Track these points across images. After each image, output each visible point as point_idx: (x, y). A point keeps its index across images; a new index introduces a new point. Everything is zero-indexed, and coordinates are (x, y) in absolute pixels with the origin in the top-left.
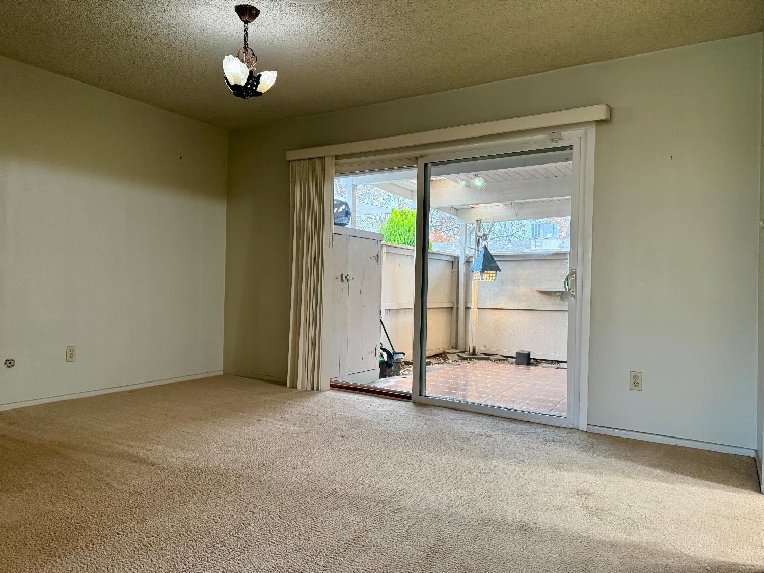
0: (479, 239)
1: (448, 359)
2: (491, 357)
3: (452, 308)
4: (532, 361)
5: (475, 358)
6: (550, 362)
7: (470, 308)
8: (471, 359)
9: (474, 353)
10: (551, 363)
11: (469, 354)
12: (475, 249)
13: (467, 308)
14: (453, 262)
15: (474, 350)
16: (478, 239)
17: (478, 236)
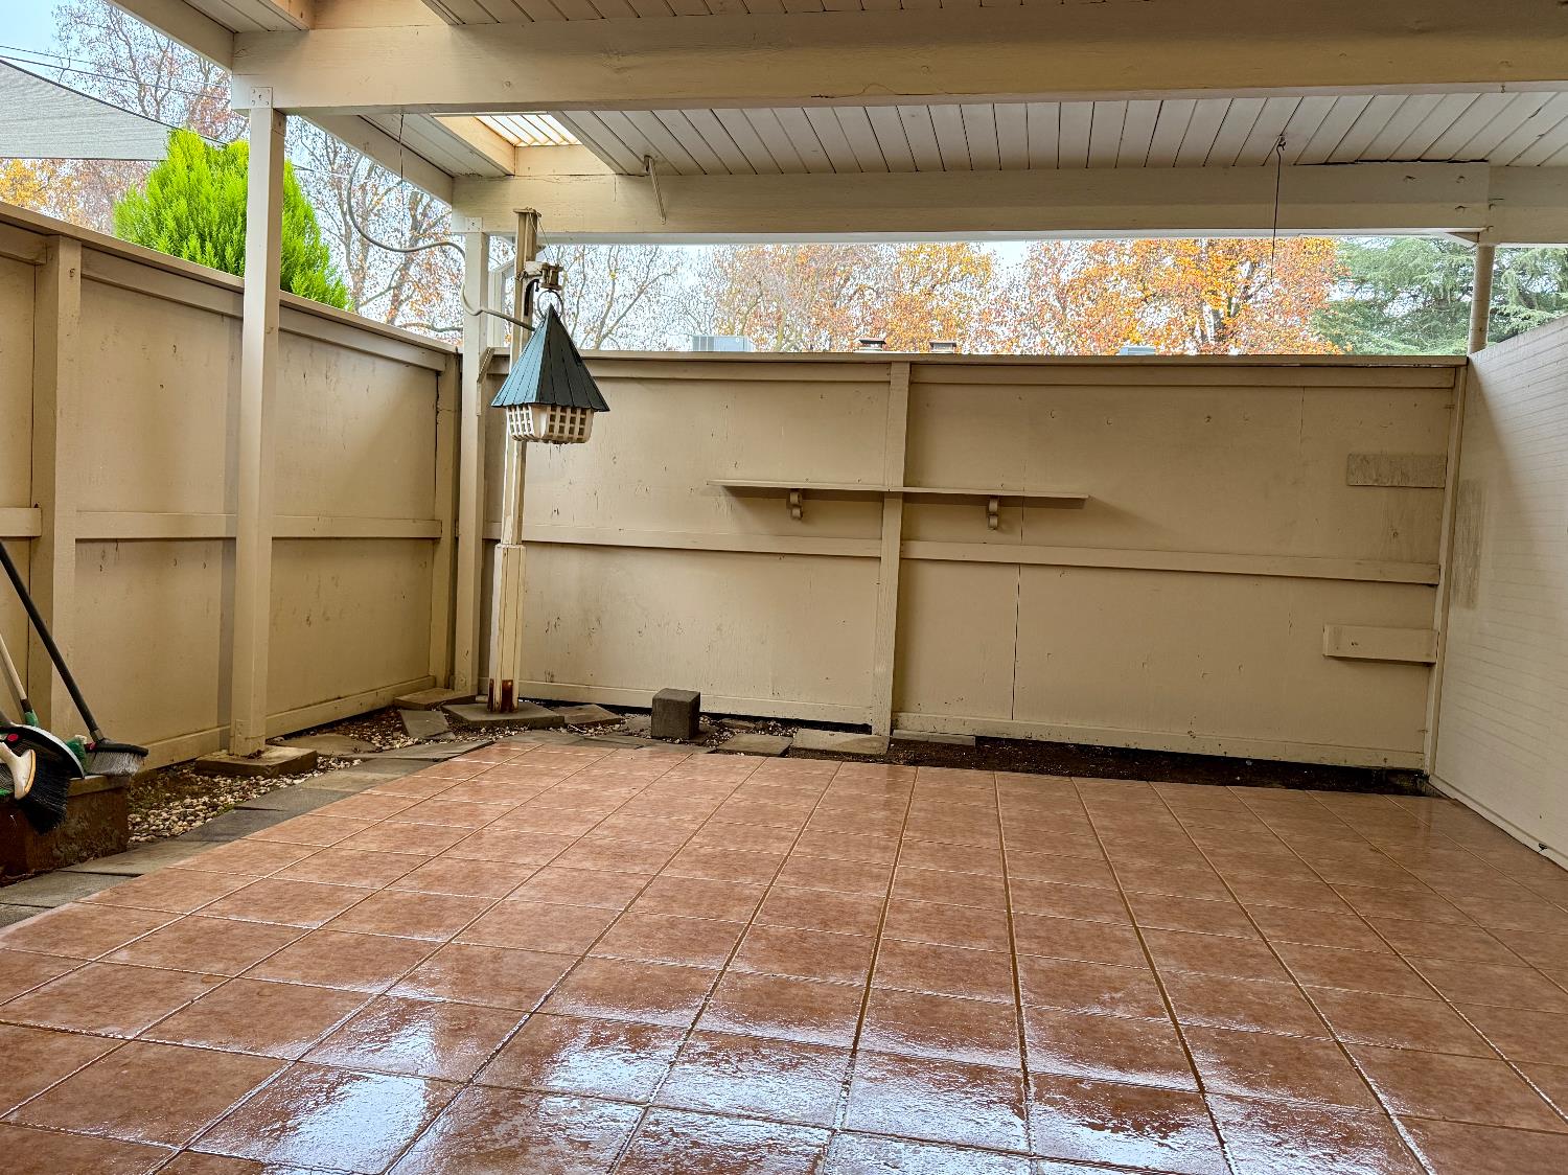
0: (530, 287)
1: (406, 733)
2: (568, 714)
3: (435, 541)
4: (704, 722)
5: (512, 725)
6: (760, 724)
7: (498, 541)
8: (492, 727)
9: (507, 704)
10: (765, 729)
11: (490, 707)
12: (517, 323)
13: (489, 543)
14: (438, 373)
15: (507, 691)
16: (525, 284)
17: (526, 276)
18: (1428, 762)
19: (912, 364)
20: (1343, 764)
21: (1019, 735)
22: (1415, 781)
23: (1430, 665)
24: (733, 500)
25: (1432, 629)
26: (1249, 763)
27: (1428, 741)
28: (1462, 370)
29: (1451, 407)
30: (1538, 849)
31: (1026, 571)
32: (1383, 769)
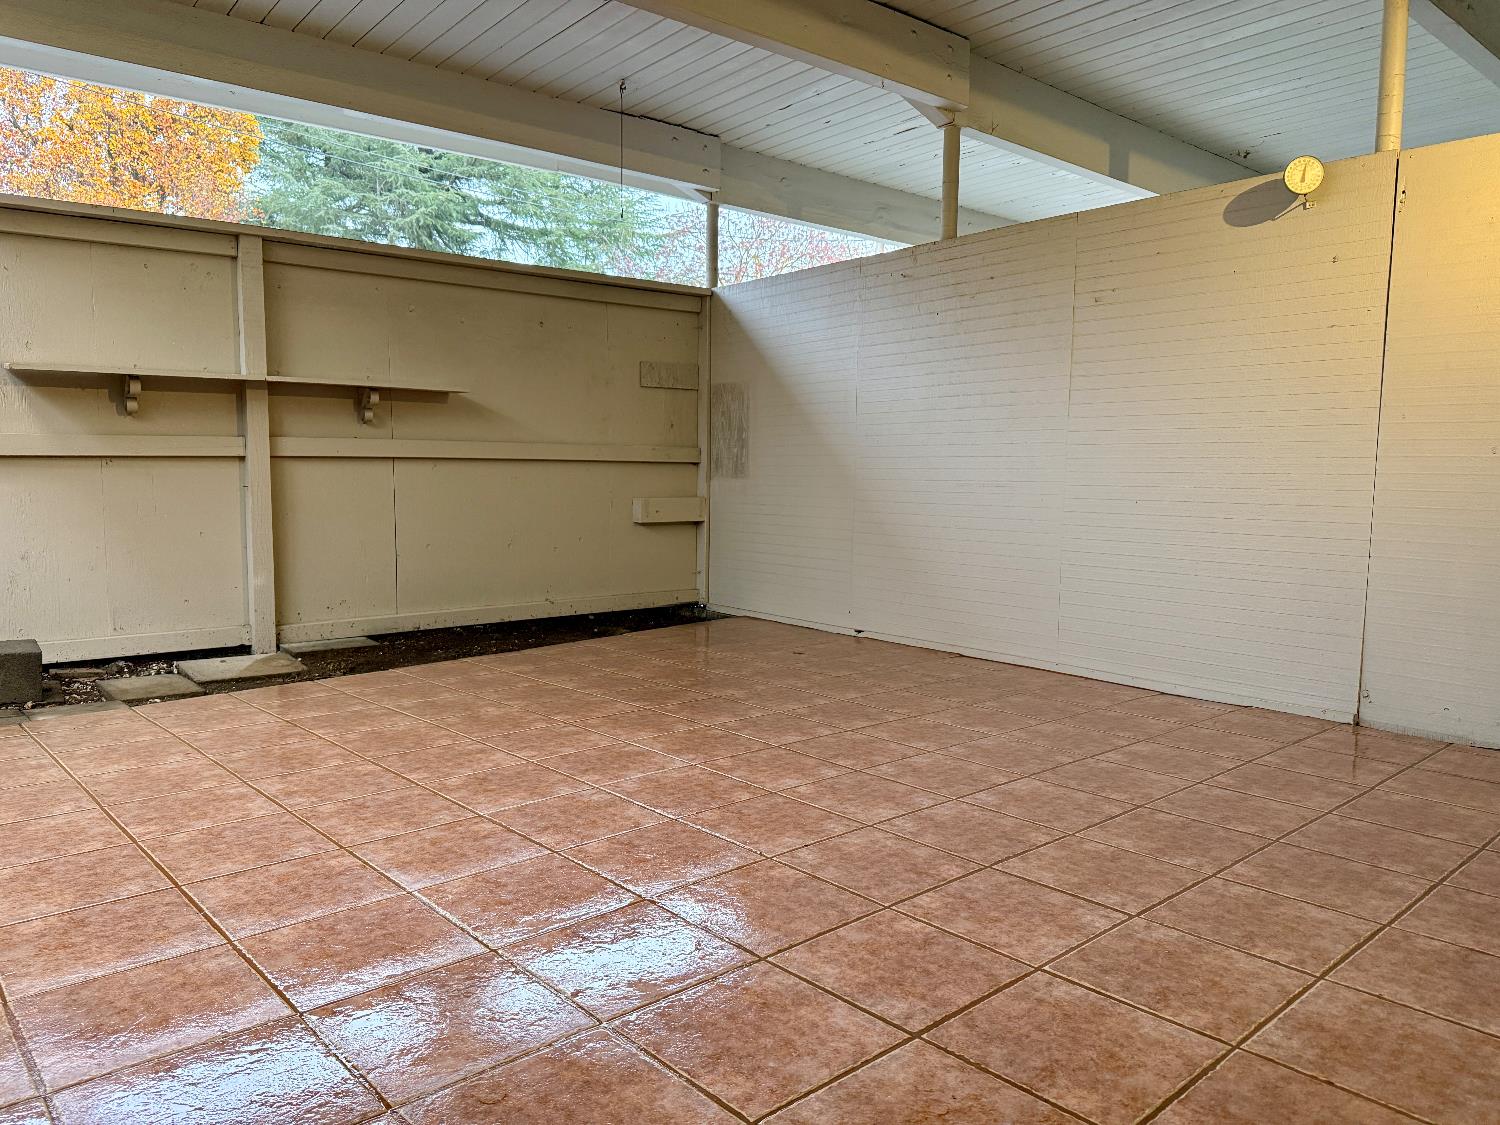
10: (121, 671)
18: (703, 593)
19: (265, 239)
20: (652, 606)
21: (409, 627)
22: (692, 611)
23: (697, 524)
24: (28, 390)
25: (696, 496)
26: (592, 617)
27: (702, 578)
28: (708, 298)
29: (700, 328)
30: (854, 634)
31: (400, 467)
32: (676, 605)
